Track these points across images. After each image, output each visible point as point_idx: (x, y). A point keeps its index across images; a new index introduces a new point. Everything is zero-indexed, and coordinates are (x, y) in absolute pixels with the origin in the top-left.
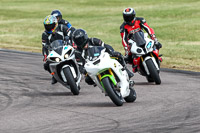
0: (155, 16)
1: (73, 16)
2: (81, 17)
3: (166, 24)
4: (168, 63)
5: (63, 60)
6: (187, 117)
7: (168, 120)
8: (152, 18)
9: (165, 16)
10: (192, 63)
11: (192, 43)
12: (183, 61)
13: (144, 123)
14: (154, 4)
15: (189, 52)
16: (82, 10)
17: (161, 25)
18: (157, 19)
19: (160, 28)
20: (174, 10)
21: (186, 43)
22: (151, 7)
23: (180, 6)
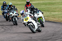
0: (43, 5)
1: (17, 5)
2: (20, 5)
3: (46, 7)
4: (47, 19)
5: (14, 15)
6: (53, 36)
7: (47, 37)
8: (42, 5)
9: (46, 5)
10: (54, 19)
11: (54, 13)
12: (52, 18)
13: (40, 38)
14: (43, 1)
15: (54, 16)
16: (20, 3)
17: (45, 7)
18: (44, 5)
19: (44, 8)
20: (49, 3)
21: (53, 13)
22: (42, 2)
23: (50, 1)
